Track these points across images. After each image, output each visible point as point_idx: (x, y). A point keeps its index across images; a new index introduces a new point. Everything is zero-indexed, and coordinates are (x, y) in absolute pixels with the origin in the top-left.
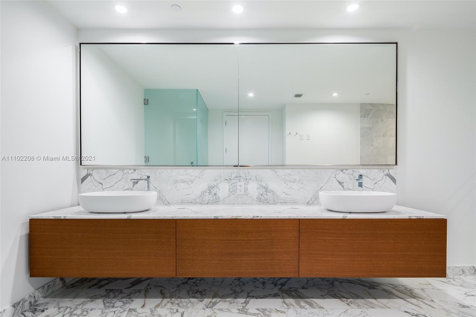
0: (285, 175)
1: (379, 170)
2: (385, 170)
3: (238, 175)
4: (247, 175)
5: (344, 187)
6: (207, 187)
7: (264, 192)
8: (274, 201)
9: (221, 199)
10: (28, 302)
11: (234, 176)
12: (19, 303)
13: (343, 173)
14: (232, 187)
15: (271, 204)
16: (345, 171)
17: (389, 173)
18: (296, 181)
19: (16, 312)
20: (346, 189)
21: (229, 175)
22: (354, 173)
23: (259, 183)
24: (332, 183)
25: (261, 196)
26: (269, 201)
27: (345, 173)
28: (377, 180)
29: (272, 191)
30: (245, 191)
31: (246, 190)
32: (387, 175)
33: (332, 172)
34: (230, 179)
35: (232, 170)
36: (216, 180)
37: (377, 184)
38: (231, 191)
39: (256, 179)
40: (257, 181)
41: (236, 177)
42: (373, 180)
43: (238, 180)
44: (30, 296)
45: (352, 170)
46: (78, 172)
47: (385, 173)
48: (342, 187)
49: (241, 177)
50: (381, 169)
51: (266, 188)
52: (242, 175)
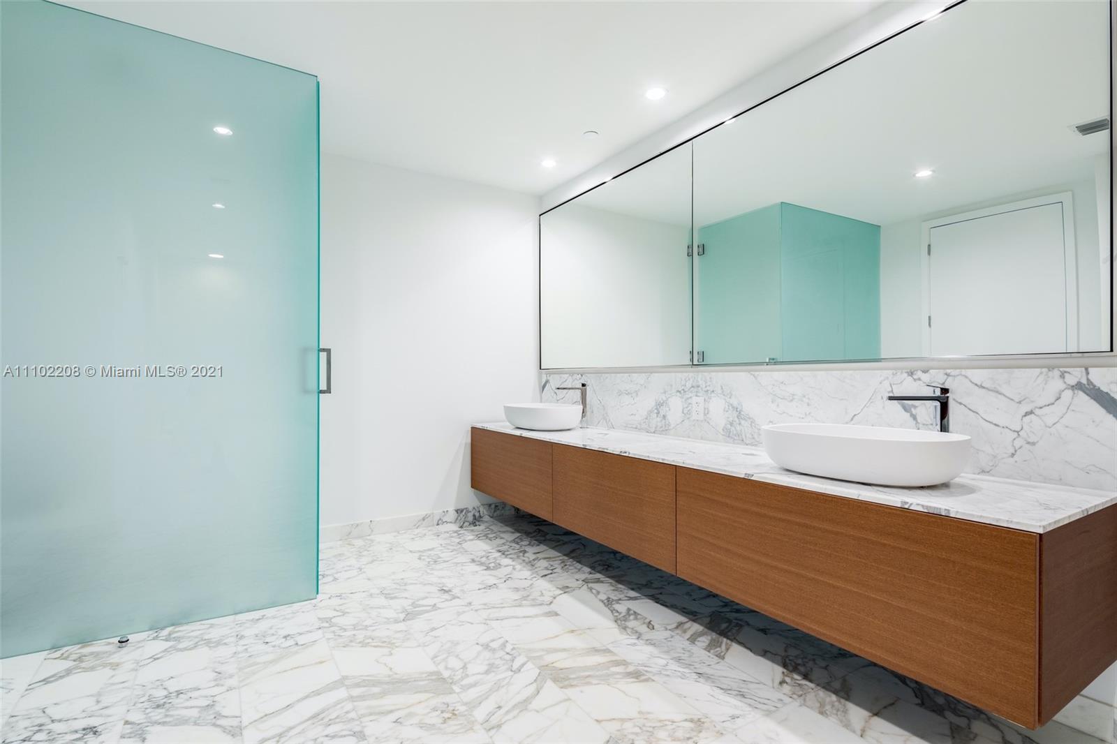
0: (774, 385)
1: (1045, 370)
2: (1065, 369)
3: (694, 385)
4: (709, 383)
5: (919, 420)
6: (654, 404)
7: (736, 419)
8: (754, 438)
9: (672, 426)
10: (472, 514)
11: (689, 385)
12: (462, 511)
13: (915, 380)
14: (686, 406)
15: (747, 445)
16: (919, 374)
17: (1088, 379)
18: (795, 397)
19: (459, 518)
20: (924, 424)
21: (683, 383)
22: (950, 379)
23: (728, 400)
24: (884, 407)
25: (731, 425)
26: (744, 437)
27: (919, 379)
28: (1032, 402)
29: (749, 418)
30: (705, 415)
31: (706, 412)
32: (1079, 386)
33: (882, 378)
34: (683, 390)
35: (686, 374)
36: (665, 392)
37: (1038, 416)
38: (685, 412)
39: (723, 392)
40: (724, 395)
41: (693, 387)
42: (1020, 402)
43: (695, 394)
44: (474, 508)
45: (942, 371)
46: (540, 377)
47: (1072, 380)
48: (911, 419)
49: (698, 386)
50: (1051, 368)
51: (738, 410)
52: (700, 383)
